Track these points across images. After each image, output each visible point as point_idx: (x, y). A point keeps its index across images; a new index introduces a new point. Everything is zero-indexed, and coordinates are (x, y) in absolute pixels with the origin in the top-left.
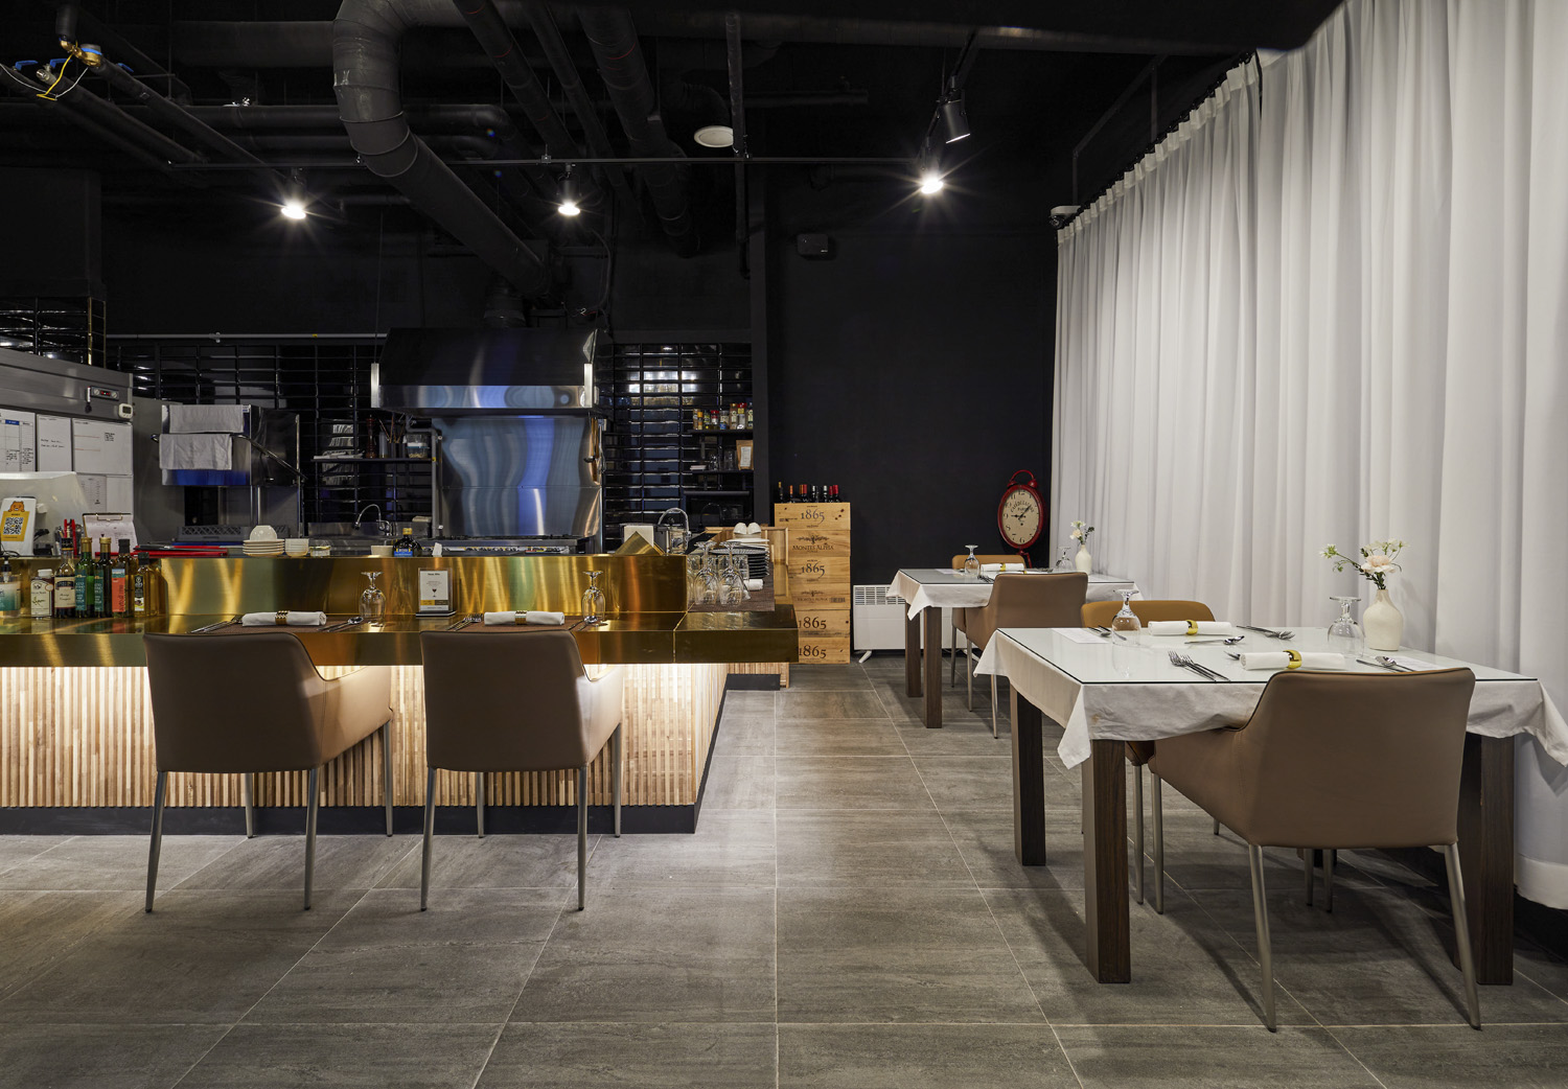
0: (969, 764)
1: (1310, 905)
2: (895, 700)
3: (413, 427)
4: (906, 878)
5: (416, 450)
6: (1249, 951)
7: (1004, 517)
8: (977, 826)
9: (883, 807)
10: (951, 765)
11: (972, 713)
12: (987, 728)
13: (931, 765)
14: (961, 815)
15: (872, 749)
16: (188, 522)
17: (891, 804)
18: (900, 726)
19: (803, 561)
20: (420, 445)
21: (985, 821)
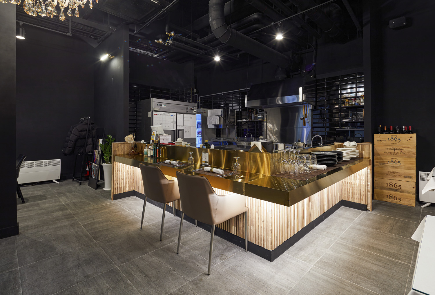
3: (260, 111)
5: (259, 118)
9: (368, 288)
15: (390, 253)
16: (217, 137)
17: (374, 288)
19: (390, 158)
20: (260, 116)
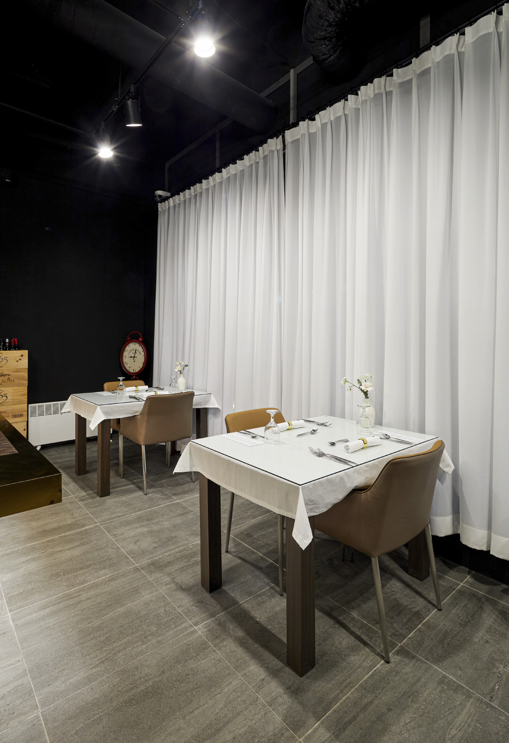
0: (139, 519)
1: (343, 560)
2: (70, 480)
4: (144, 643)
6: (343, 606)
7: (124, 358)
8: (167, 570)
9: (98, 577)
10: (128, 523)
11: (123, 479)
12: (137, 488)
13: (115, 527)
14: (153, 564)
15: (69, 525)
17: (102, 572)
18: (82, 500)
21: (169, 564)
